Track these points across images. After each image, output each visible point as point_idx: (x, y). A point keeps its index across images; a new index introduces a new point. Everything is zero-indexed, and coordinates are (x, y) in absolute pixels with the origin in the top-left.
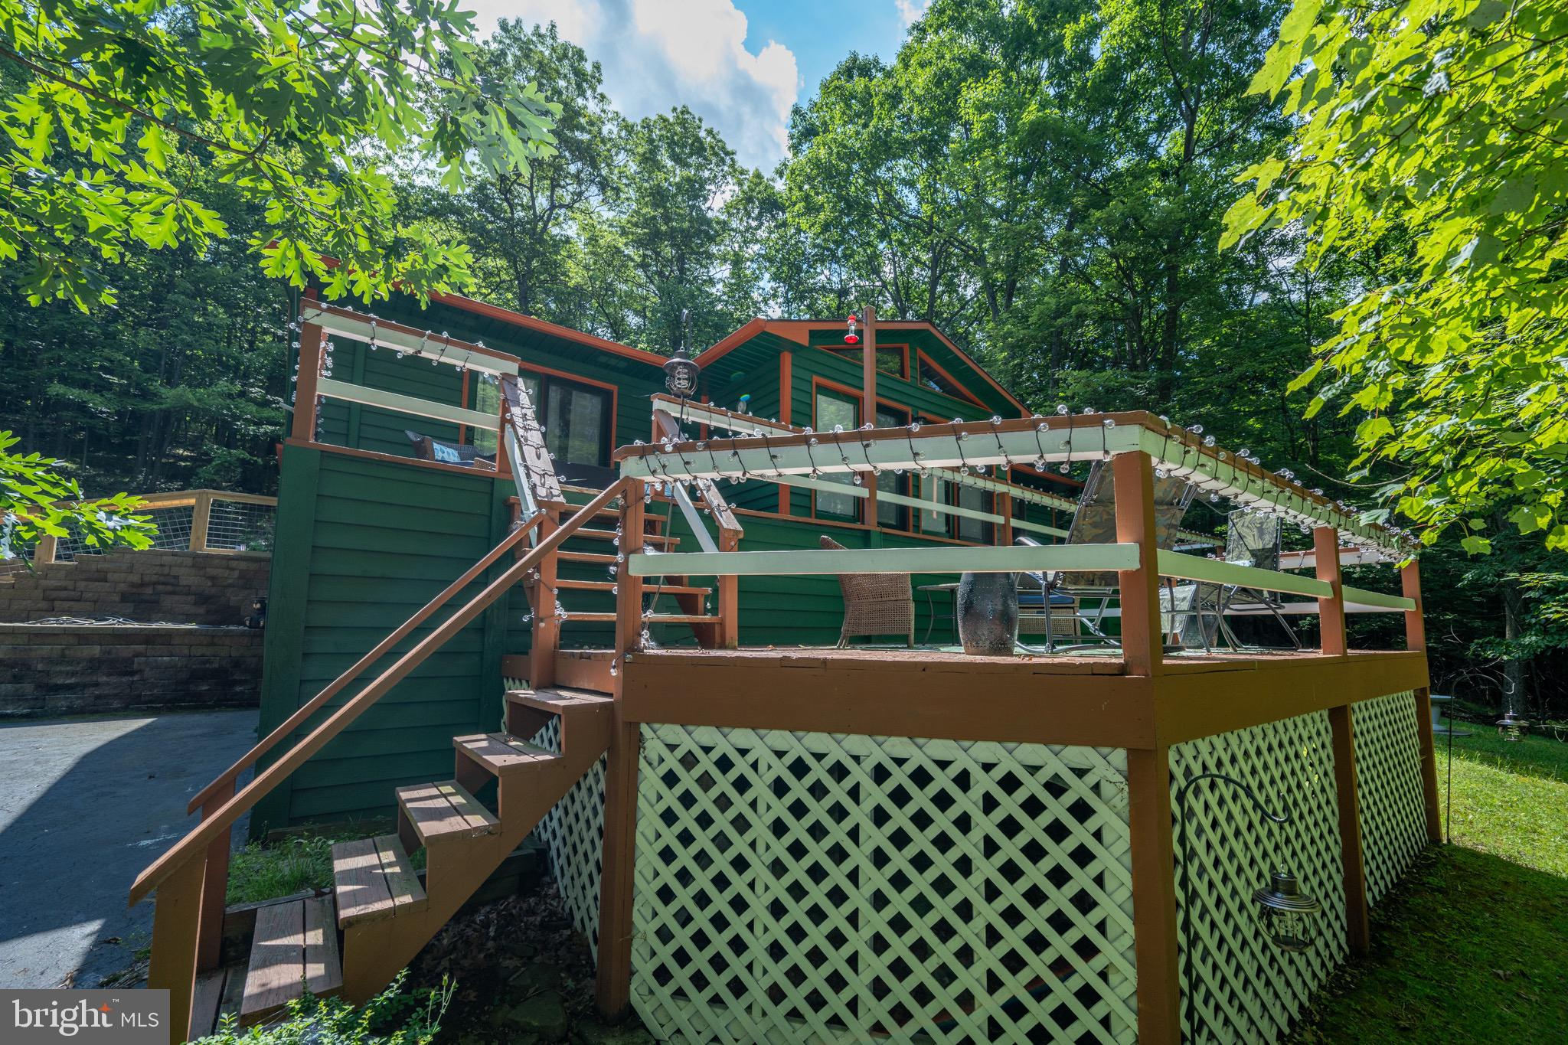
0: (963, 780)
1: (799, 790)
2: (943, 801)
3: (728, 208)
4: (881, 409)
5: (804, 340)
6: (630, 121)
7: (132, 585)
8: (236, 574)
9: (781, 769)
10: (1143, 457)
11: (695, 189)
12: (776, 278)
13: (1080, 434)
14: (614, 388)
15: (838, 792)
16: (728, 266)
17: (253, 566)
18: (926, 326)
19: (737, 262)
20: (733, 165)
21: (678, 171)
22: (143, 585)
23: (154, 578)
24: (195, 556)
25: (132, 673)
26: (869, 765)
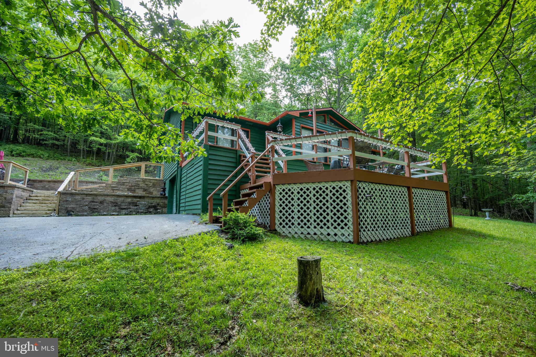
0: (327, 188)
1: (302, 193)
2: (324, 192)
3: (271, 70)
4: (318, 132)
5: (298, 115)
6: (240, 46)
7: (130, 186)
8: (152, 184)
9: (299, 190)
10: (353, 137)
11: (261, 65)
12: (287, 90)
13: (343, 134)
14: (249, 130)
15: (308, 192)
16: (271, 88)
17: (156, 181)
18: (331, 109)
19: (274, 85)
20: (272, 56)
21: (255, 60)
22: (132, 186)
23: (134, 185)
24: (143, 179)
25: (137, 206)
26: (312, 188)
